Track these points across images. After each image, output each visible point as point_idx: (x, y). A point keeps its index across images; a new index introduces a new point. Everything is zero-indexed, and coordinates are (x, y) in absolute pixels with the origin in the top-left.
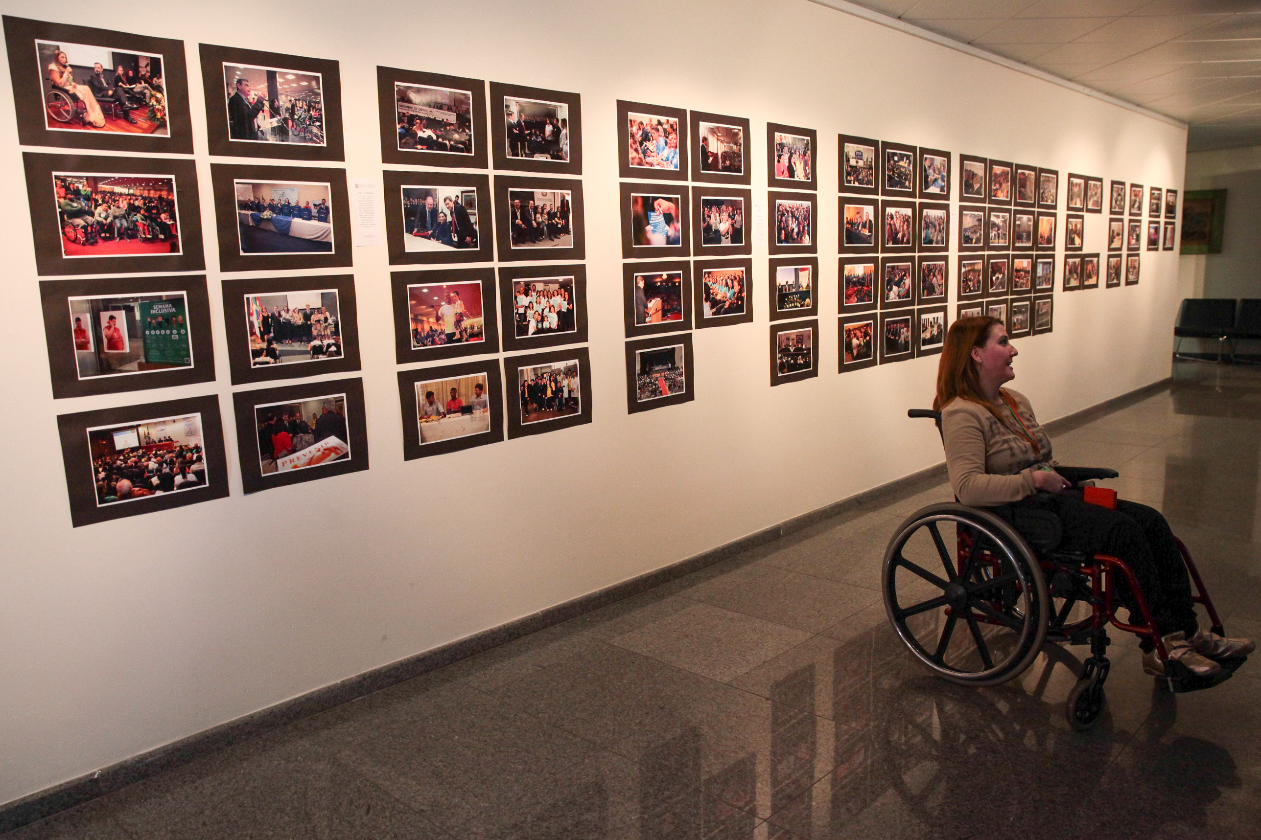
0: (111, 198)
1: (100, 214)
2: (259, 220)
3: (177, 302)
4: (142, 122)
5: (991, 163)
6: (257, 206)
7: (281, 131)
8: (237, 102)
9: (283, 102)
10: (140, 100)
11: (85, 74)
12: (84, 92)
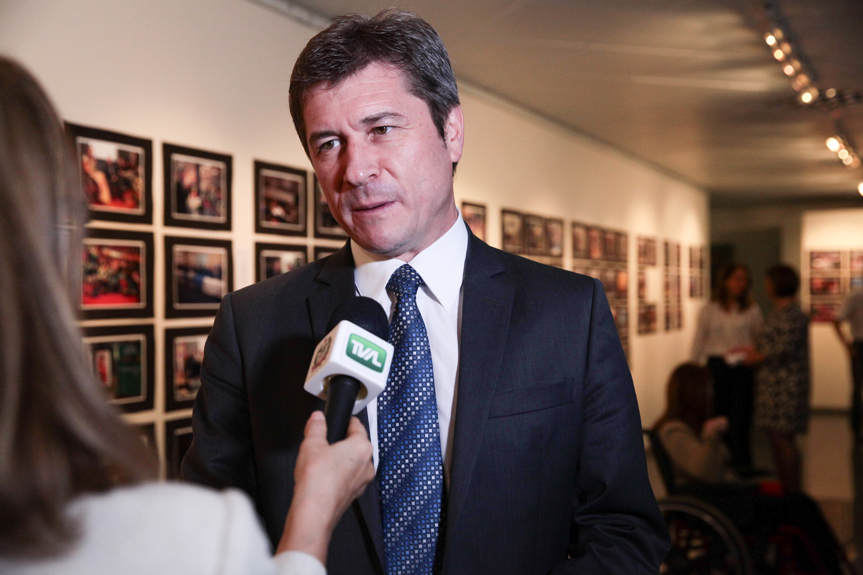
0: (109, 260)
1: (103, 273)
2: (186, 279)
3: (137, 344)
4: (129, 201)
5: (588, 229)
6: (185, 268)
7: (201, 210)
8: (180, 185)
9: (204, 185)
10: (128, 184)
11: (103, 165)
12: (99, 177)
